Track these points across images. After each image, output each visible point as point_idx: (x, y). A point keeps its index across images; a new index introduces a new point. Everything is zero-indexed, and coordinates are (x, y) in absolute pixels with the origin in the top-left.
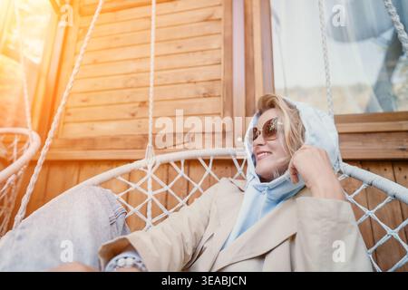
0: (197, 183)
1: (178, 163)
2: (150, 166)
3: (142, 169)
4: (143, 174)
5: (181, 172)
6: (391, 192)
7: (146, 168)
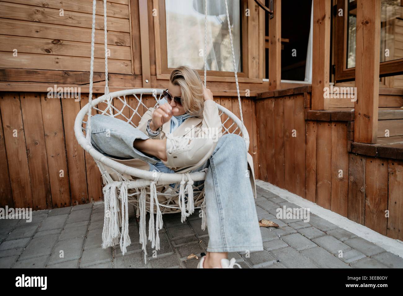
0: (135, 109)
1: (122, 97)
2: (108, 100)
3: (104, 102)
4: (106, 105)
5: (125, 103)
6: (223, 111)
7: (106, 101)
